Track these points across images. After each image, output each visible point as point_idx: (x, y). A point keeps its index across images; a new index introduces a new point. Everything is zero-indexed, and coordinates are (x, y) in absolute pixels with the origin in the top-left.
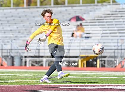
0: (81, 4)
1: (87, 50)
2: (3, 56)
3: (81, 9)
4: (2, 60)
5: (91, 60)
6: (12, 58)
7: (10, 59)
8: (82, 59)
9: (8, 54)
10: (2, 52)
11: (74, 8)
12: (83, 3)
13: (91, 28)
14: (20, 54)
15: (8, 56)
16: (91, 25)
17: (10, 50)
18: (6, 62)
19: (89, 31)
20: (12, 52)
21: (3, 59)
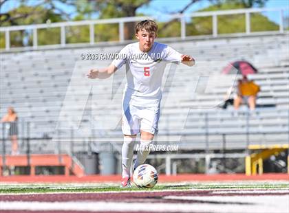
0: (248, 33)
1: (264, 134)
2: (73, 153)
3: (248, 45)
4: (73, 162)
5: (273, 158)
6: (94, 156)
7: (90, 158)
8: (254, 155)
9: (87, 149)
10: (73, 144)
11: (233, 42)
12: (252, 30)
13: (272, 85)
14: (112, 146)
15: (85, 153)
16: (272, 79)
17: (90, 138)
18: (82, 167)
19: (268, 91)
20: (95, 144)
21: (75, 159)
